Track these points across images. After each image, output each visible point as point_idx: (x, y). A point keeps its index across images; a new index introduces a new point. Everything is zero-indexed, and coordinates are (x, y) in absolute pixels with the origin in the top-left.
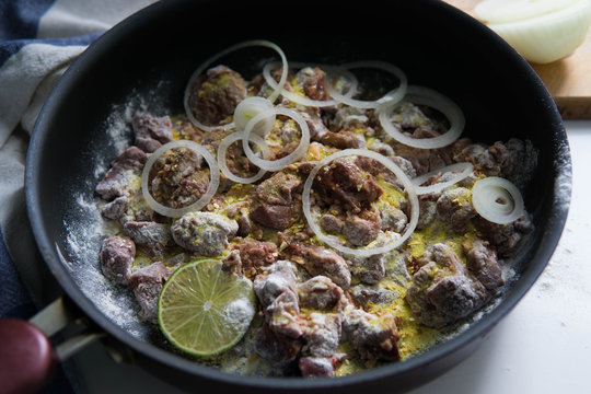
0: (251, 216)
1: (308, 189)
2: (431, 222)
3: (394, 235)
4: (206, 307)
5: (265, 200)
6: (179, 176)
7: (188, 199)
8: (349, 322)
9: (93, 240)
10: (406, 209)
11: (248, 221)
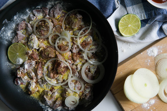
0: (41, 50)
1: (54, 59)
2: (64, 88)
3: (55, 82)
4: (17, 54)
5: (45, 52)
6: (42, 29)
7: (39, 34)
8: (31, 83)
9: (22, 19)
10: (64, 81)
11: (40, 50)
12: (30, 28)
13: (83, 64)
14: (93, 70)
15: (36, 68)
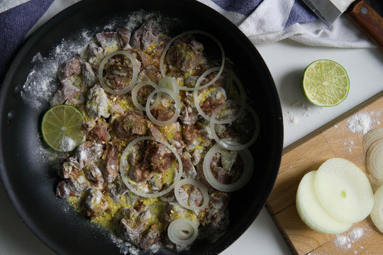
0: (115, 120)
1: (143, 139)
2: (164, 202)
3: (146, 190)
4: (63, 128)
5: (123, 124)
6: (118, 73)
7: (109, 84)
8: (92, 191)
9: (72, 53)
10: (164, 187)
11: (112, 120)
12: (90, 73)
13: (207, 149)
14: (228, 163)
15: (103, 158)
